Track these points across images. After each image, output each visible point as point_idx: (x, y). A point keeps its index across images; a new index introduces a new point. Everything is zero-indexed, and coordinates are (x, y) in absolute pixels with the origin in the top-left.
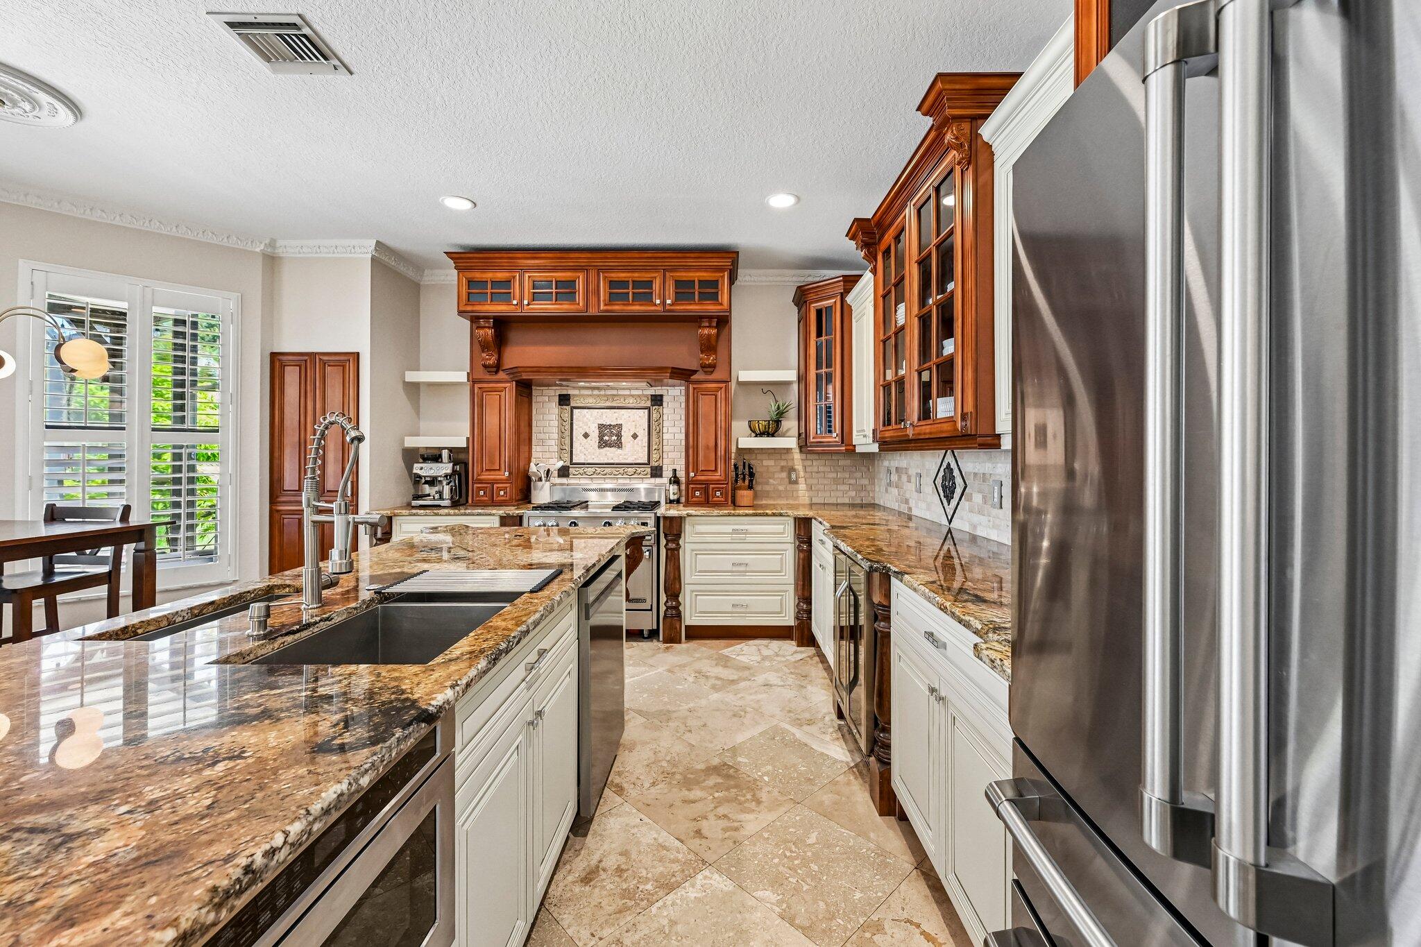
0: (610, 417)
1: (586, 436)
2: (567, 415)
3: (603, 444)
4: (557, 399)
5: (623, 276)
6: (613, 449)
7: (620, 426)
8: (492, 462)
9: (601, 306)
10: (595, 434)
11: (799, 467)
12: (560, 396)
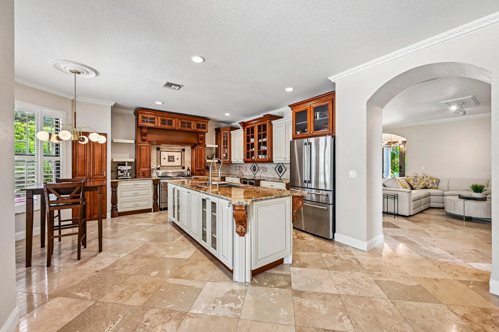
0: (171, 154)
1: (164, 159)
2: (159, 153)
3: (169, 161)
4: (156, 149)
5: (184, 121)
6: (172, 162)
7: (174, 156)
8: (144, 166)
9: (179, 127)
10: (167, 158)
11: (216, 166)
12: (157, 148)
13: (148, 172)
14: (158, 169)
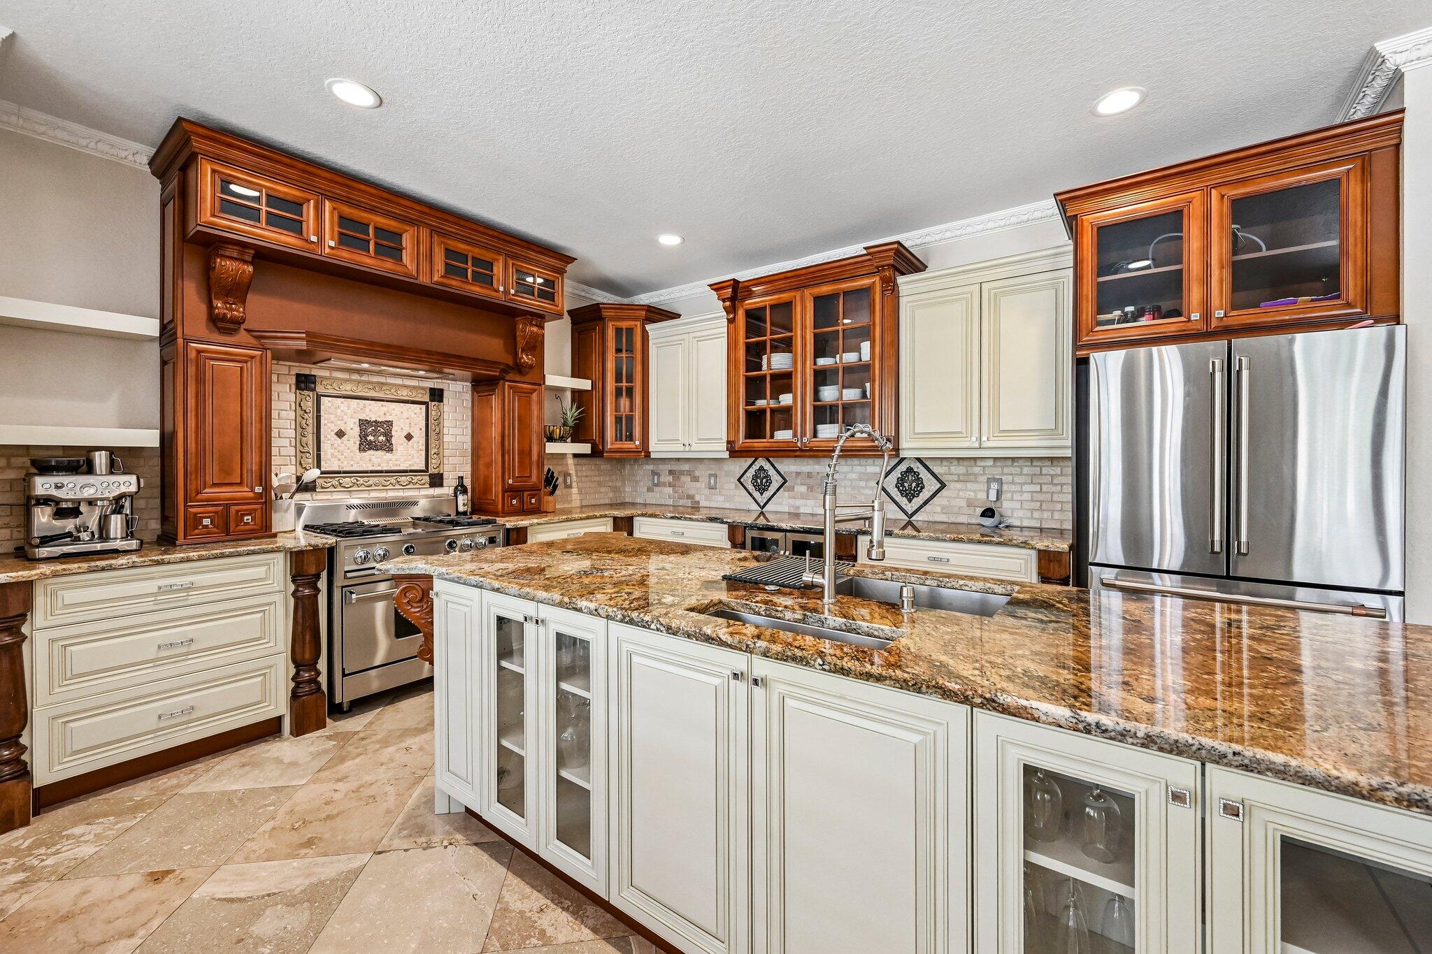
0: (375, 412)
1: (340, 434)
2: (310, 404)
3: (366, 445)
4: (293, 380)
5: (462, 247)
6: (379, 453)
7: (390, 423)
8: (225, 469)
9: (435, 274)
10: (353, 432)
12: (298, 376)
13: (255, 510)
14: (309, 488)
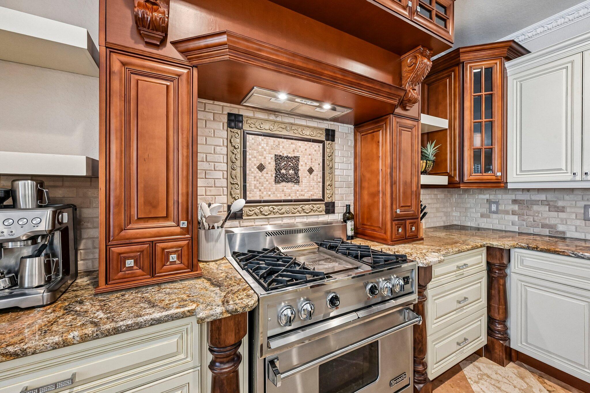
0: (286, 149)
1: (261, 168)
2: (238, 140)
3: (280, 178)
4: (225, 119)
6: (290, 184)
7: (297, 159)
8: (151, 203)
10: (271, 166)
12: (229, 115)
14: (237, 216)
